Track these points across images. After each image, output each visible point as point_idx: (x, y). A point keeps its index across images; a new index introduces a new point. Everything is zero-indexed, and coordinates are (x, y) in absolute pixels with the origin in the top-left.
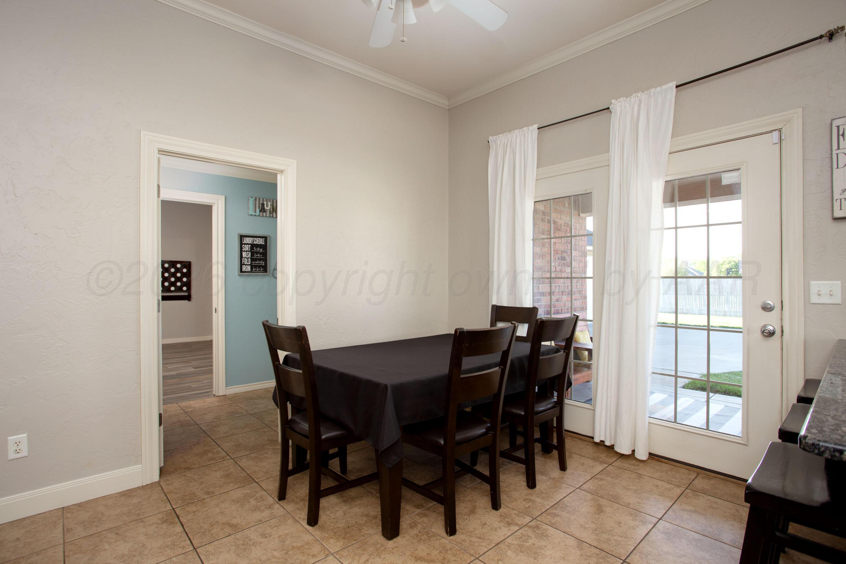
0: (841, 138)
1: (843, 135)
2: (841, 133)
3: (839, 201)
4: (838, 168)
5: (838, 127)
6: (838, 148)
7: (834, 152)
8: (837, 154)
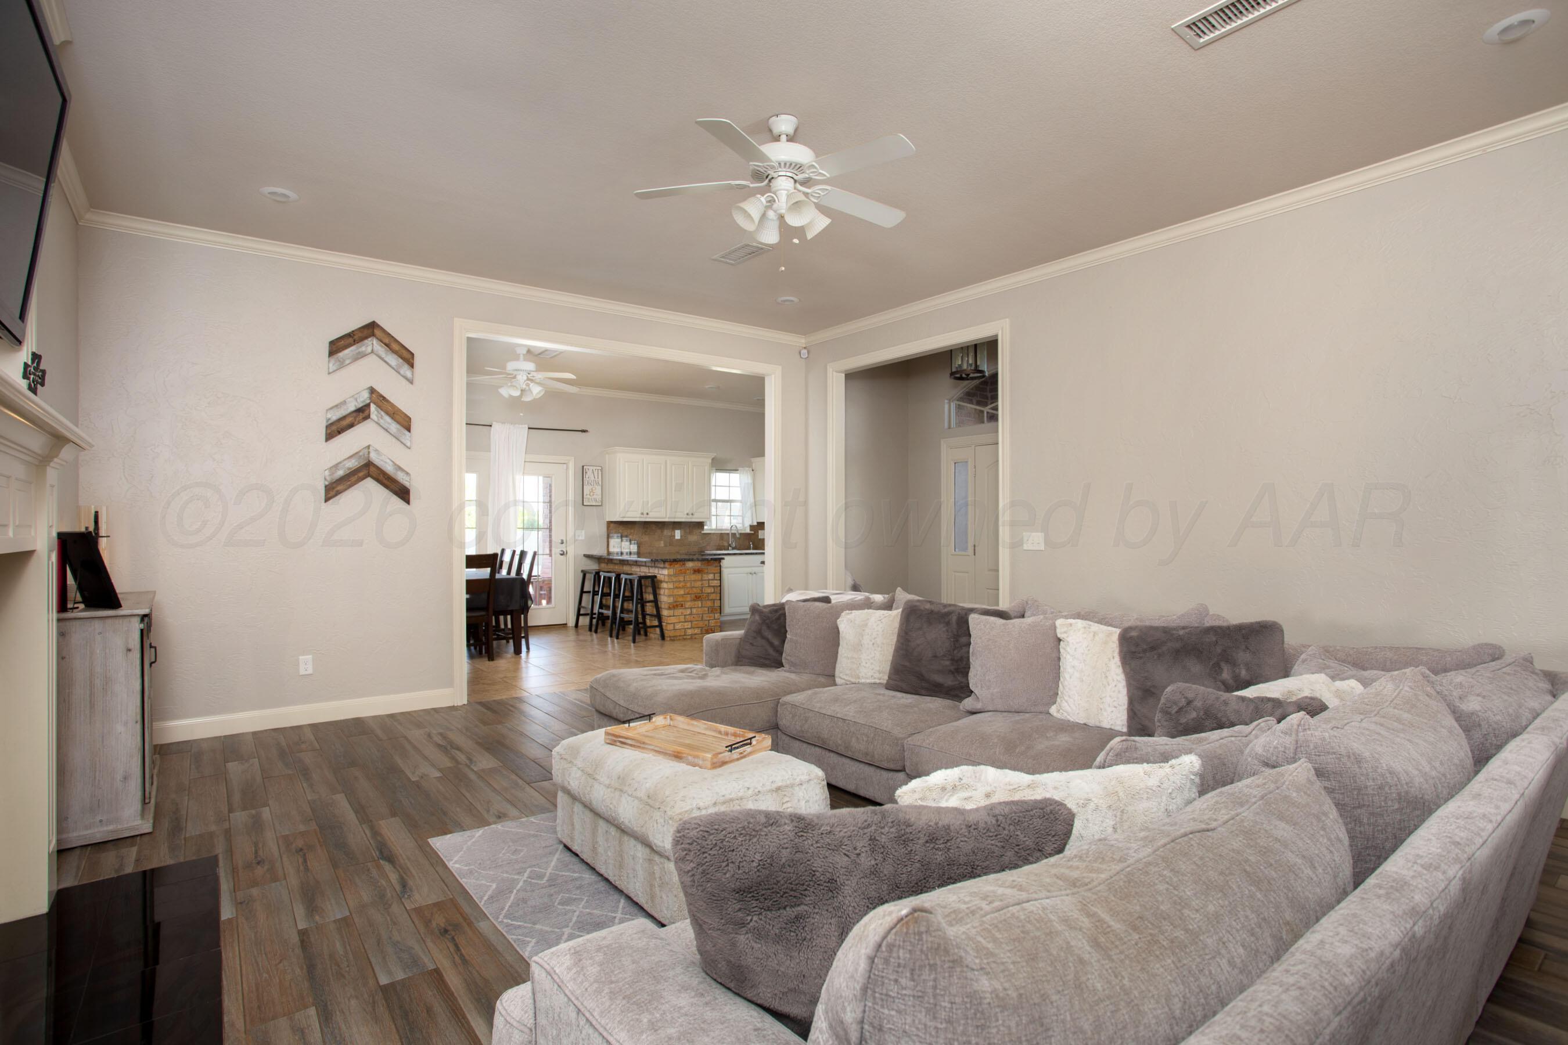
1: (587, 472)
3: (585, 498)
4: (585, 485)
5: (585, 469)
6: (585, 477)
7: (584, 479)
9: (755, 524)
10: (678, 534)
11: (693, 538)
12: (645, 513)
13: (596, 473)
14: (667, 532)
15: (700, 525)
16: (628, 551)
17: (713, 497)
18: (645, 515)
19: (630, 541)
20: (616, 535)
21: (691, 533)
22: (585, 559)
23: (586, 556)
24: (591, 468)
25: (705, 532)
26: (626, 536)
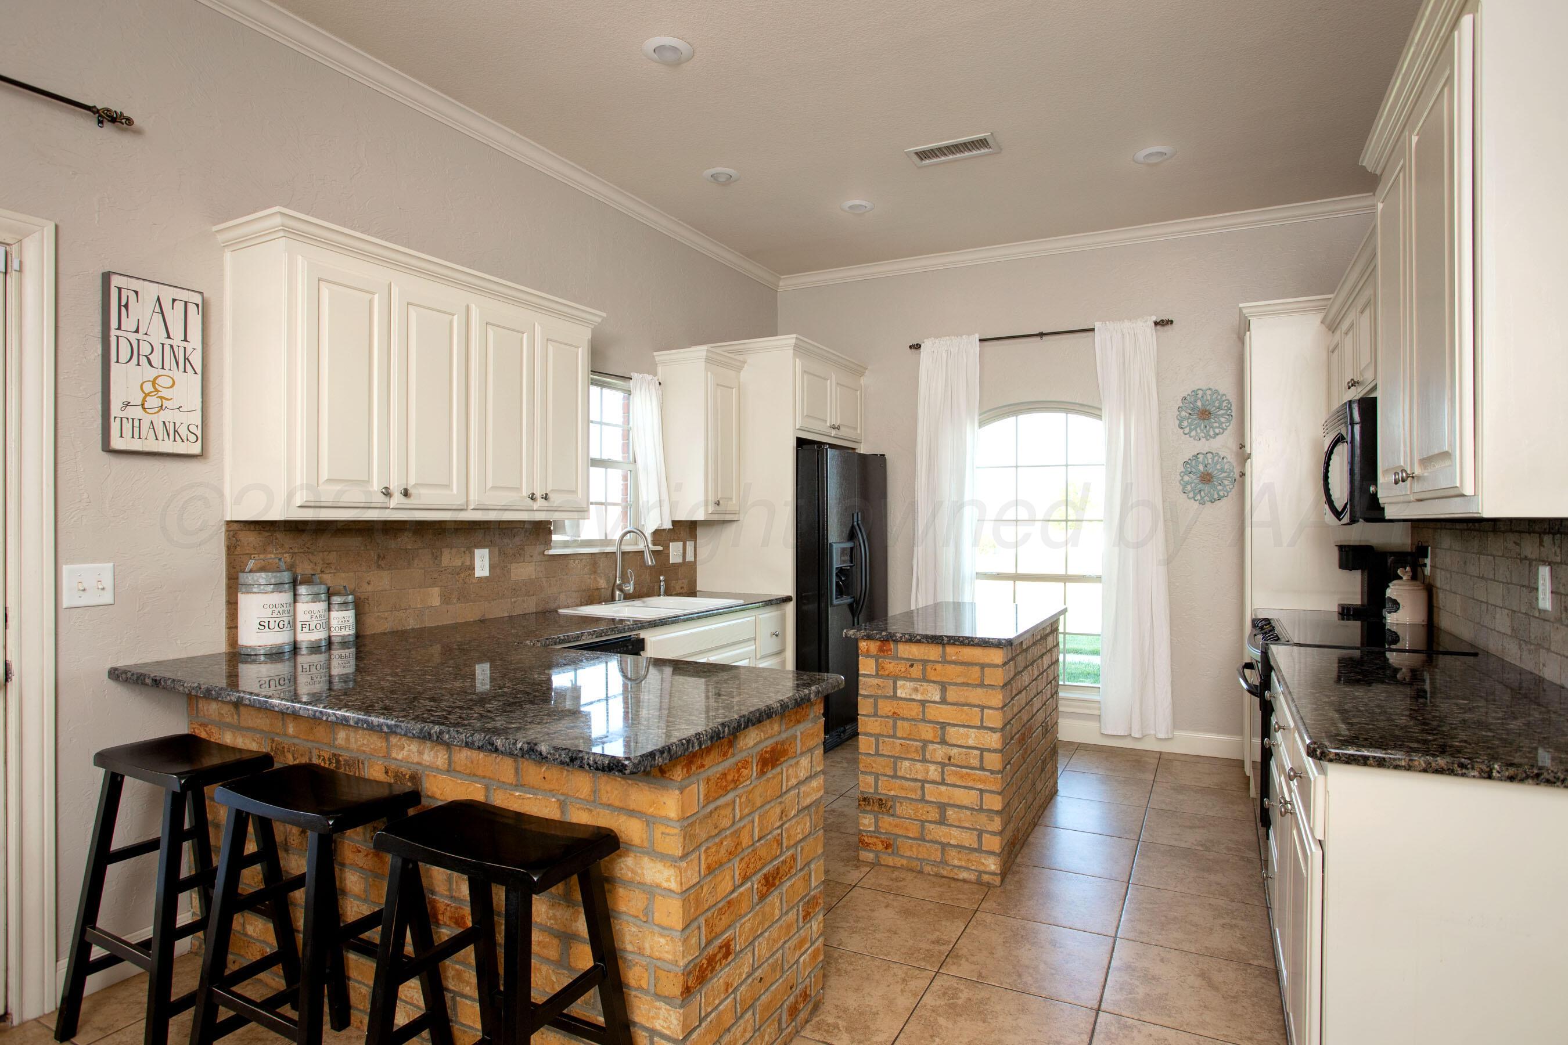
0: (123, 309)
1: (126, 306)
2: (123, 303)
3: (118, 420)
4: (117, 362)
5: (120, 289)
6: (119, 328)
7: (114, 332)
8: (118, 337)
9: (668, 525)
10: (482, 563)
11: (524, 571)
12: (396, 488)
13: (175, 317)
14: (449, 558)
15: (541, 530)
16: (320, 635)
17: (594, 454)
18: (397, 499)
19: (330, 594)
20: (262, 578)
21: (518, 554)
22: (118, 692)
23: (115, 674)
24: (148, 292)
25: (552, 552)
26: (308, 581)
